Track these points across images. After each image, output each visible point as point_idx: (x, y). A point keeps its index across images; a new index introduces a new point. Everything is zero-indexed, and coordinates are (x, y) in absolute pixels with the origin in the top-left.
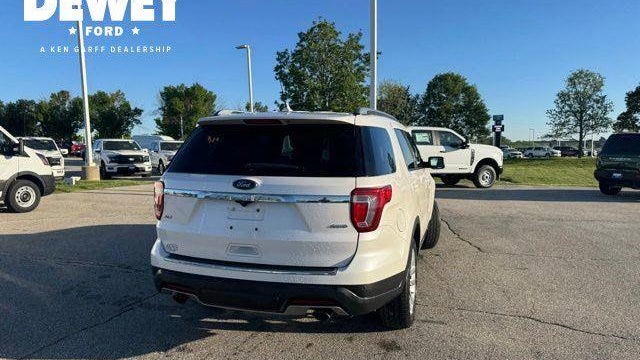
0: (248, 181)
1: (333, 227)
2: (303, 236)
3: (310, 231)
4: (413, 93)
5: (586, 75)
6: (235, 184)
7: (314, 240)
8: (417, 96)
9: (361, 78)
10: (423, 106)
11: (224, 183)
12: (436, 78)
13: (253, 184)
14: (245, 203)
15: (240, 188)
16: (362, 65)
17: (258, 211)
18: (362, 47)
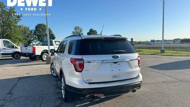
0: (117, 56)
1: (136, 66)
2: (131, 70)
3: (132, 68)
4: (31, 29)
5: (78, 28)
6: (113, 57)
7: (133, 71)
8: (32, 30)
9: (16, 23)
10: (35, 33)
11: (109, 57)
12: (38, 25)
13: (118, 57)
14: (115, 63)
15: (115, 58)
16: (16, 18)
17: (119, 64)
18: (16, 12)
